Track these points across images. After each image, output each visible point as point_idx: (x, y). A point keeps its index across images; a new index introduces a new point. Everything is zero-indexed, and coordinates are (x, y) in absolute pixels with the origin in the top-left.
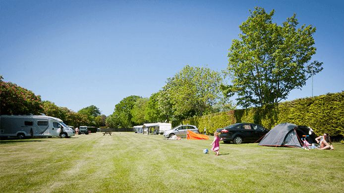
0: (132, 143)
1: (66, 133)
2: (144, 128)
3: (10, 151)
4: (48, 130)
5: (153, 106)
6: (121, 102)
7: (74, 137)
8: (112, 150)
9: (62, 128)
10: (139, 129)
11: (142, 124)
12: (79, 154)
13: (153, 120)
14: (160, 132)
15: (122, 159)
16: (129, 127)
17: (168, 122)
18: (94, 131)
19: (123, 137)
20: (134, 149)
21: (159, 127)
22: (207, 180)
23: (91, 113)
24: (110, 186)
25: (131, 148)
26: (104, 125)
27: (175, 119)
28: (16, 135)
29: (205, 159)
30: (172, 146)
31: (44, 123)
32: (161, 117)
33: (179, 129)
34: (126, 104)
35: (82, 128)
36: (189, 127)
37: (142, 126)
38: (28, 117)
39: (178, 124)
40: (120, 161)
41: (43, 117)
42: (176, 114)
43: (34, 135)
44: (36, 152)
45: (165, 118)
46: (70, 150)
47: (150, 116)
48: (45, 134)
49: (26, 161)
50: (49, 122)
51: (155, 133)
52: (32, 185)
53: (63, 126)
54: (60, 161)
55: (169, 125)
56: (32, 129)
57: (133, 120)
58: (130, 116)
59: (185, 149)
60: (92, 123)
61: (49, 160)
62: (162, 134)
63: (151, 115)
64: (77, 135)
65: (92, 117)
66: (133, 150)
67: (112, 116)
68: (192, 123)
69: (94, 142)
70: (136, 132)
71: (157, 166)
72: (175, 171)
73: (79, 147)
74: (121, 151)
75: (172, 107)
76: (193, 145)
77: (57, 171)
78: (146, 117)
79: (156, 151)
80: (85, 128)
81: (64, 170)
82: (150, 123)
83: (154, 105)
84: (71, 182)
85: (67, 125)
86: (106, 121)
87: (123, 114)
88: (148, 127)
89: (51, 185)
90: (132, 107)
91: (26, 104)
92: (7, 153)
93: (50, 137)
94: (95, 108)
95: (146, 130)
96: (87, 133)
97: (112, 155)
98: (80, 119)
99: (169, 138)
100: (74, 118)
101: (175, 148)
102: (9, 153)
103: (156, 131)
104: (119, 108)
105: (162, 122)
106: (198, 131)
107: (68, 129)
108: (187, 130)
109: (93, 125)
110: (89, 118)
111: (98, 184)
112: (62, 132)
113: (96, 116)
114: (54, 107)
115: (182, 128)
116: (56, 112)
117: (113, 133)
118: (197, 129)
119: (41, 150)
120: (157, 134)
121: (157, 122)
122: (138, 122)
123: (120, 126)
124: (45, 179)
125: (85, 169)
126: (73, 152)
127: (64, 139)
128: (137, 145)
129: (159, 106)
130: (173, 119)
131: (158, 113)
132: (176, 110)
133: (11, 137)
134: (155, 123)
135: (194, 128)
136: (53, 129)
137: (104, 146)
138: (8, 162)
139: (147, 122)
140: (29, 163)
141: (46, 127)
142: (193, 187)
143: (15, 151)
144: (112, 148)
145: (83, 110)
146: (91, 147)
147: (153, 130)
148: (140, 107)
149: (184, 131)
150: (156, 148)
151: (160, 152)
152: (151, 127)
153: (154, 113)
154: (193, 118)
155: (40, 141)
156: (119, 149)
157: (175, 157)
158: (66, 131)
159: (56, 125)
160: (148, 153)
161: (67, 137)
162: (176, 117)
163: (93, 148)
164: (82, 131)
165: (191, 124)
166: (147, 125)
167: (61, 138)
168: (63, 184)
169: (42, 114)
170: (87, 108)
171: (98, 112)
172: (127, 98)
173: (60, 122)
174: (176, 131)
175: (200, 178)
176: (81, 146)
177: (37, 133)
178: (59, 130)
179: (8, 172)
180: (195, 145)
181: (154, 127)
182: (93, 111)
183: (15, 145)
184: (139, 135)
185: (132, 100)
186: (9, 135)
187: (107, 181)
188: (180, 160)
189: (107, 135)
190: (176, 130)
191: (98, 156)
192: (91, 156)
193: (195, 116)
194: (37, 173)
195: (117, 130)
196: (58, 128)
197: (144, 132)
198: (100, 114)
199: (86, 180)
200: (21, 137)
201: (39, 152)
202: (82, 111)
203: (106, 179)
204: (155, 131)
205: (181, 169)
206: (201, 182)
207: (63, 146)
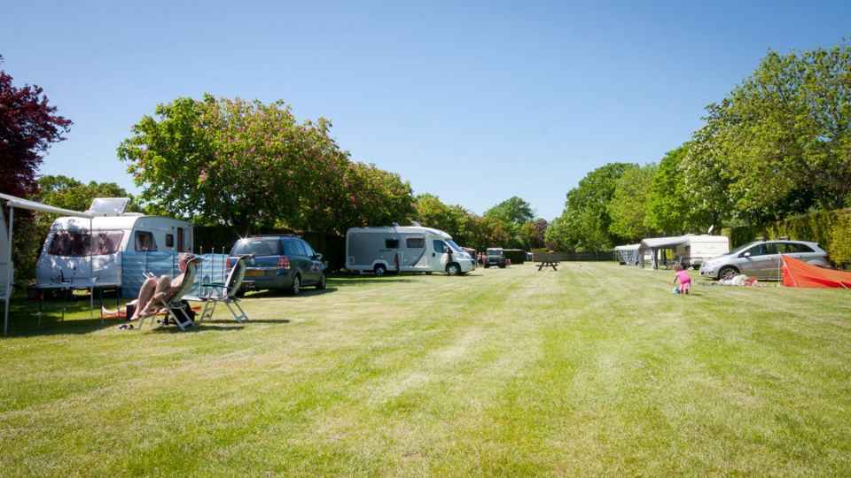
0: (603, 292)
1: (457, 265)
2: (643, 249)
3: (358, 299)
4: (424, 258)
5: (669, 188)
6: (582, 184)
7: (474, 273)
8: (550, 307)
9: (450, 252)
10: (630, 252)
11: (637, 240)
12: (474, 313)
13: (671, 228)
14: (692, 262)
15: (565, 333)
16: (604, 248)
17: (717, 232)
18: (519, 259)
19: (585, 275)
20: (605, 307)
21: (688, 248)
22: (821, 425)
23: (513, 216)
24: (519, 399)
25: (596, 305)
26: (542, 245)
27: (742, 223)
28: (371, 267)
29: (834, 355)
30: (720, 304)
31: (416, 243)
32: (694, 218)
33: (754, 251)
34: (594, 188)
35: (492, 252)
36: (788, 248)
37: (636, 247)
38: (391, 230)
39: (750, 239)
40: (560, 338)
41: (416, 229)
42: (742, 207)
43: (402, 268)
44: (397, 305)
45: (707, 222)
46: (458, 303)
47: (660, 217)
48: (418, 266)
49: (376, 322)
50: (426, 240)
51: (678, 264)
52: (374, 373)
53: (452, 248)
54: (433, 328)
55: (723, 241)
56: (397, 255)
57: (612, 229)
58: (606, 220)
59: (767, 316)
60: (515, 241)
61: (416, 323)
62: (697, 267)
63: (665, 212)
64: (480, 270)
65: (515, 224)
66: (600, 312)
67: (560, 221)
68: (805, 233)
69: (512, 288)
70: (623, 264)
71: (654, 359)
72: (710, 381)
73: (478, 298)
74: (571, 313)
75: (726, 188)
76: (798, 305)
77: (423, 349)
78: (650, 221)
79: (667, 317)
80: (498, 252)
81: (436, 348)
82: (660, 236)
83: (671, 184)
84: (442, 377)
85: (459, 246)
86: (546, 235)
87: (586, 214)
88: (655, 249)
89: (405, 378)
90: (610, 195)
91: (387, 203)
92: (352, 304)
93: (429, 273)
94: (521, 202)
95: (648, 257)
96: (502, 265)
97: (546, 320)
98: (489, 232)
99: (718, 279)
100: (476, 230)
101: (731, 310)
102: (355, 304)
103: (680, 259)
104: (575, 201)
105: (698, 233)
106: (827, 258)
107: (462, 256)
108: (779, 255)
109: (518, 245)
110: (507, 229)
111: (494, 391)
112: (451, 263)
113: (522, 222)
114: (437, 205)
115: (764, 250)
116: (442, 218)
117: (562, 265)
118: (820, 252)
119: (406, 300)
120: (685, 267)
121: (683, 234)
122: (629, 234)
123: (581, 246)
124: (397, 364)
125: (476, 350)
126: (463, 309)
127: (455, 277)
128: (618, 297)
129: (686, 187)
130: (735, 221)
131: (684, 207)
132: (741, 195)
133: (364, 271)
134: (677, 235)
135: (809, 250)
136: (434, 255)
137: (531, 297)
138: (349, 321)
139: (653, 234)
140: (380, 326)
141: (421, 250)
142: (759, 440)
143: (366, 300)
144: (549, 302)
145: (494, 208)
146: (503, 298)
147: (670, 255)
148: (632, 193)
149: (773, 260)
150: (669, 308)
151: (677, 320)
152: (665, 247)
153: (672, 208)
154: (809, 218)
155: (408, 281)
156: (565, 307)
157: (721, 340)
158: (458, 260)
159: (439, 246)
160: (641, 322)
161: (460, 273)
162: (743, 215)
163: (507, 302)
164: (492, 260)
165: (800, 238)
166: (651, 242)
167: (449, 275)
168: (426, 378)
169: (416, 222)
170: (503, 205)
171: (527, 212)
172: (598, 171)
173: (447, 240)
174: (744, 259)
175: (795, 416)
176: (483, 295)
177: (405, 264)
178: (444, 258)
179: (343, 342)
180: (807, 306)
181: (673, 247)
182: (518, 210)
183: (366, 289)
184: (630, 270)
185: (610, 176)
186: (361, 268)
187: (515, 386)
188: (735, 349)
189: (548, 270)
190: (742, 255)
191: (513, 321)
192: (498, 321)
193: (812, 211)
194: (387, 350)
195: (573, 257)
196: (443, 251)
197: (643, 263)
198: (532, 217)
199: (472, 378)
200: (380, 272)
201: (402, 305)
202: (492, 212)
203: (515, 379)
204: (677, 258)
205: (731, 377)
206: (793, 426)
207: (449, 294)
